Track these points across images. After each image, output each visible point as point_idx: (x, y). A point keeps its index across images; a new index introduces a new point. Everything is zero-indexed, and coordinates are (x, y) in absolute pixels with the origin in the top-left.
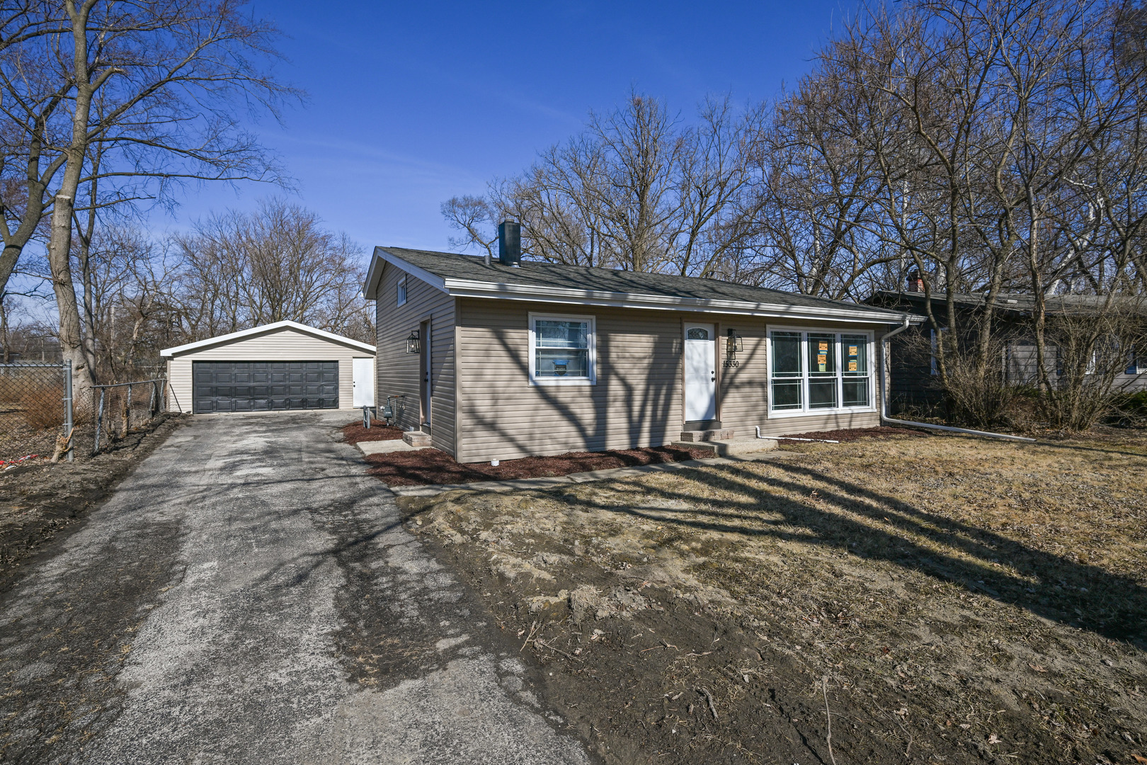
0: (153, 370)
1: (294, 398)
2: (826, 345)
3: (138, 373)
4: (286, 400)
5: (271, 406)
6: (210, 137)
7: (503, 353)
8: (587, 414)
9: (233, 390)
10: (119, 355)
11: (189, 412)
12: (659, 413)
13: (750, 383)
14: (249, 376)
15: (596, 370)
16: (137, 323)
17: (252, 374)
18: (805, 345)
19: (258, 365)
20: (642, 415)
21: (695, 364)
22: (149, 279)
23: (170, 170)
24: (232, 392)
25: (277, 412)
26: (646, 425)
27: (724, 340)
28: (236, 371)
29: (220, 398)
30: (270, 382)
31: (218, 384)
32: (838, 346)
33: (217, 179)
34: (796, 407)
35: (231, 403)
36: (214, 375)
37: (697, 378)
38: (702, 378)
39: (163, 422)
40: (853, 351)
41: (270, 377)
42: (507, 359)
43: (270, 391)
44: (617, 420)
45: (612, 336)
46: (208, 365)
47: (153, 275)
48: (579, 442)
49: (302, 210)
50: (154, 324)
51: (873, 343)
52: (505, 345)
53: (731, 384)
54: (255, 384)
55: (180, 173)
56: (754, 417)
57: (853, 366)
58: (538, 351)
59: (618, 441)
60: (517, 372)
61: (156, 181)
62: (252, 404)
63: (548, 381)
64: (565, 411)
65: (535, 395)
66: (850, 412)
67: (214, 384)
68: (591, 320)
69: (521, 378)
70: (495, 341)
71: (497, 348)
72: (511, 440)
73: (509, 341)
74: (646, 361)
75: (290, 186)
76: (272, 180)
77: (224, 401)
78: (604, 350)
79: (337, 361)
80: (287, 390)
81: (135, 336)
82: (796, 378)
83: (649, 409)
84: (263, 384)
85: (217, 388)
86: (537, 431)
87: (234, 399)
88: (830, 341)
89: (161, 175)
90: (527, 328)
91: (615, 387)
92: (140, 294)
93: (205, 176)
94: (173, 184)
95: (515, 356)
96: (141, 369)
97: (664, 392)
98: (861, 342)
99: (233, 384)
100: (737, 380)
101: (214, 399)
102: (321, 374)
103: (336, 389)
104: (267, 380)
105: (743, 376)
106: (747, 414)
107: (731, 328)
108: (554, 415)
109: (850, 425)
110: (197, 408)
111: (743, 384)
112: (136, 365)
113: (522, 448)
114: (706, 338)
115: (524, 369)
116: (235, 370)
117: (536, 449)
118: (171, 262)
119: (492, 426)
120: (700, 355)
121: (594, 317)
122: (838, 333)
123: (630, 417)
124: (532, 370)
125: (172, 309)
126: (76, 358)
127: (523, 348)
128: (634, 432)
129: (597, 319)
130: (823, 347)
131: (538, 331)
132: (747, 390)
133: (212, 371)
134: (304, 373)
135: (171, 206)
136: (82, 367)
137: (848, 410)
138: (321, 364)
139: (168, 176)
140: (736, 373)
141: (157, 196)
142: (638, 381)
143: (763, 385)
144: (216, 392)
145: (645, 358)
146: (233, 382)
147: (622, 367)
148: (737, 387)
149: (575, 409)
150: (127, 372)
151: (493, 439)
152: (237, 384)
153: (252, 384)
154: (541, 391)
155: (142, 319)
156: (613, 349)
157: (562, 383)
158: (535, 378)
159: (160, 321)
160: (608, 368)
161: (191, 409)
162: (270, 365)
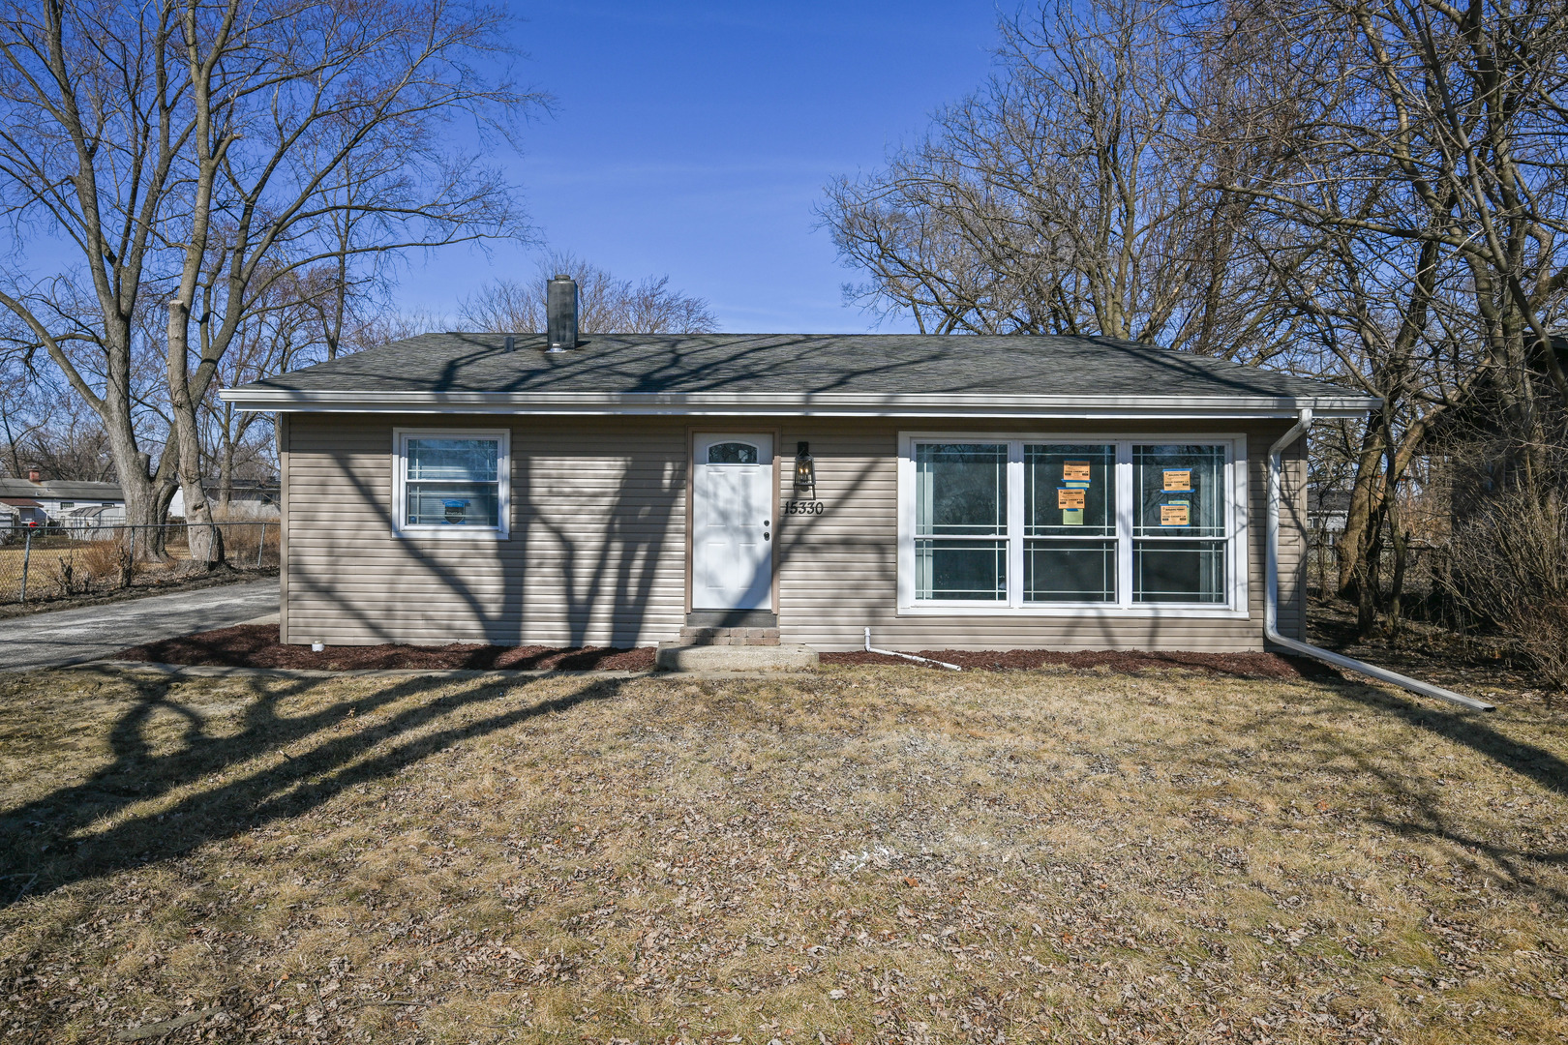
2: (1086, 469)
7: (348, 489)
8: (488, 584)
12: (632, 590)
13: (848, 543)
15: (506, 514)
18: (1016, 471)
20: (594, 590)
21: (721, 504)
26: (603, 608)
27: (788, 464)
32: (1124, 473)
33: (445, 243)
34: (992, 597)
37: (725, 530)
38: (736, 530)
40: (1176, 479)
42: (354, 498)
44: (543, 596)
45: (536, 461)
48: (473, 626)
51: (1242, 464)
52: (352, 477)
53: (799, 542)
56: (856, 607)
57: (1175, 515)
58: (410, 486)
59: (545, 630)
60: (370, 516)
63: (421, 533)
64: (448, 577)
65: (398, 552)
66: (1149, 614)
68: (503, 437)
69: (378, 525)
70: (337, 471)
71: (339, 480)
72: (358, 615)
73: (357, 471)
74: (606, 501)
78: (521, 483)
82: (992, 537)
83: (609, 582)
86: (399, 605)
88: (1101, 462)
89: (376, 249)
90: (390, 451)
91: (540, 541)
95: (366, 491)
97: (642, 553)
98: (1202, 460)
100: (813, 538)
105: (830, 529)
106: (836, 602)
107: (804, 439)
108: (430, 583)
109: (1151, 643)
111: (828, 544)
113: (375, 628)
114: (752, 459)
115: (383, 513)
117: (398, 632)
119: (327, 592)
120: (733, 489)
121: (507, 432)
122: (1124, 444)
123: (569, 592)
124: (398, 512)
126: (194, 496)
127: (379, 481)
128: (578, 617)
129: (512, 434)
130: (1078, 475)
131: (411, 457)
132: (838, 556)
136: (201, 506)
137: (1145, 610)
140: (811, 525)
142: (588, 534)
143: (884, 546)
145: (603, 495)
147: (555, 509)
148: (814, 549)
149: (467, 574)
151: (332, 612)
154: (408, 546)
156: (536, 481)
157: (442, 535)
158: (402, 526)
160: (527, 512)
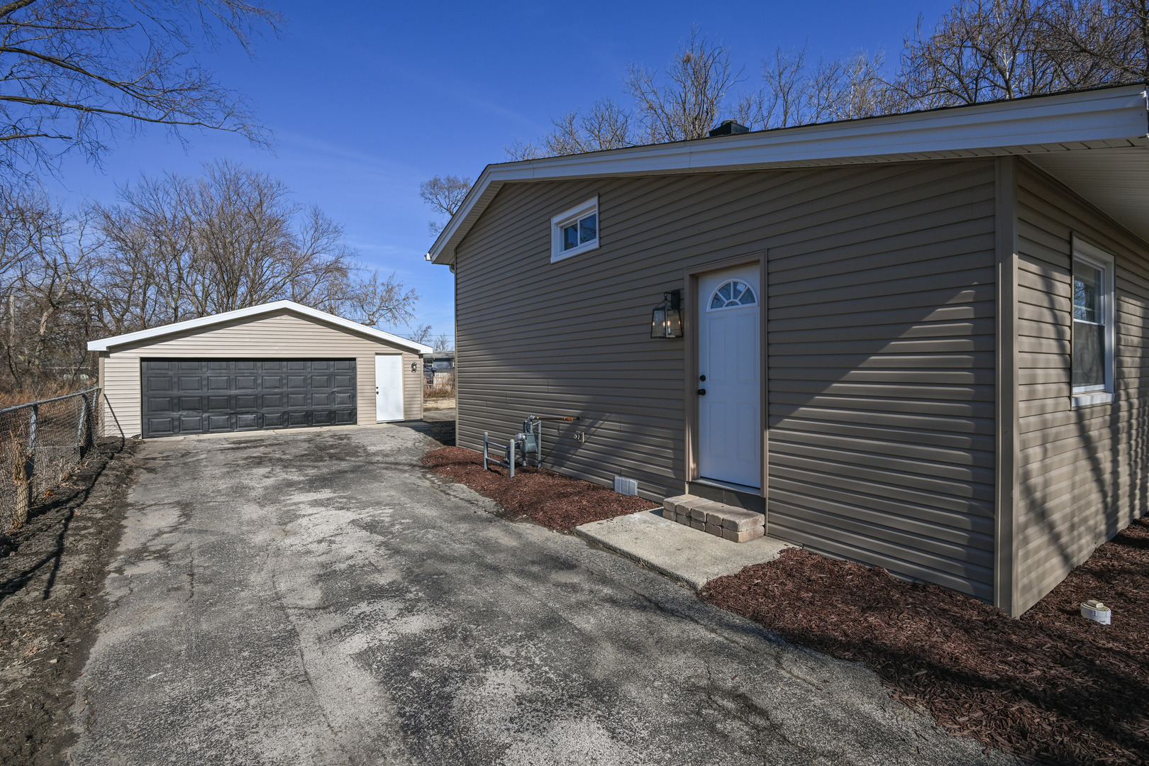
0: (68, 371)
1: (295, 412)
3: (47, 376)
4: (284, 413)
5: (261, 423)
6: (148, 68)
9: (205, 402)
10: (22, 353)
11: (137, 437)
14: (229, 381)
16: (45, 314)
17: (232, 377)
19: (241, 364)
22: (60, 260)
23: (91, 103)
24: (203, 404)
25: (271, 432)
28: (209, 373)
29: (185, 413)
30: (260, 389)
31: (182, 393)
33: (159, 121)
35: (202, 420)
36: (175, 379)
39: (104, 468)
41: (259, 381)
43: (260, 401)
46: (166, 364)
47: (65, 257)
49: (264, 176)
50: (66, 318)
54: (238, 392)
55: (106, 108)
61: (73, 114)
62: (234, 421)
67: (175, 392)
75: (259, 139)
76: (235, 128)
77: (189, 417)
79: (354, 359)
80: (285, 400)
81: (42, 331)
84: (249, 391)
85: (179, 398)
87: (205, 415)
89: (79, 107)
92: (48, 281)
93: (142, 116)
94: (98, 121)
96: (51, 370)
99: (204, 392)
101: (175, 414)
102: (331, 377)
103: (353, 397)
104: (256, 385)
110: (149, 429)
112: (44, 366)
116: (207, 372)
118: (89, 243)
125: (91, 300)
133: (171, 373)
134: (309, 376)
135: (95, 151)
138: (332, 363)
139: (89, 110)
141: (74, 135)
144: (177, 404)
146: (205, 390)
150: (32, 374)
152: (211, 392)
153: (233, 392)
155: (51, 310)
159: (74, 314)
161: (139, 432)
162: (259, 364)
